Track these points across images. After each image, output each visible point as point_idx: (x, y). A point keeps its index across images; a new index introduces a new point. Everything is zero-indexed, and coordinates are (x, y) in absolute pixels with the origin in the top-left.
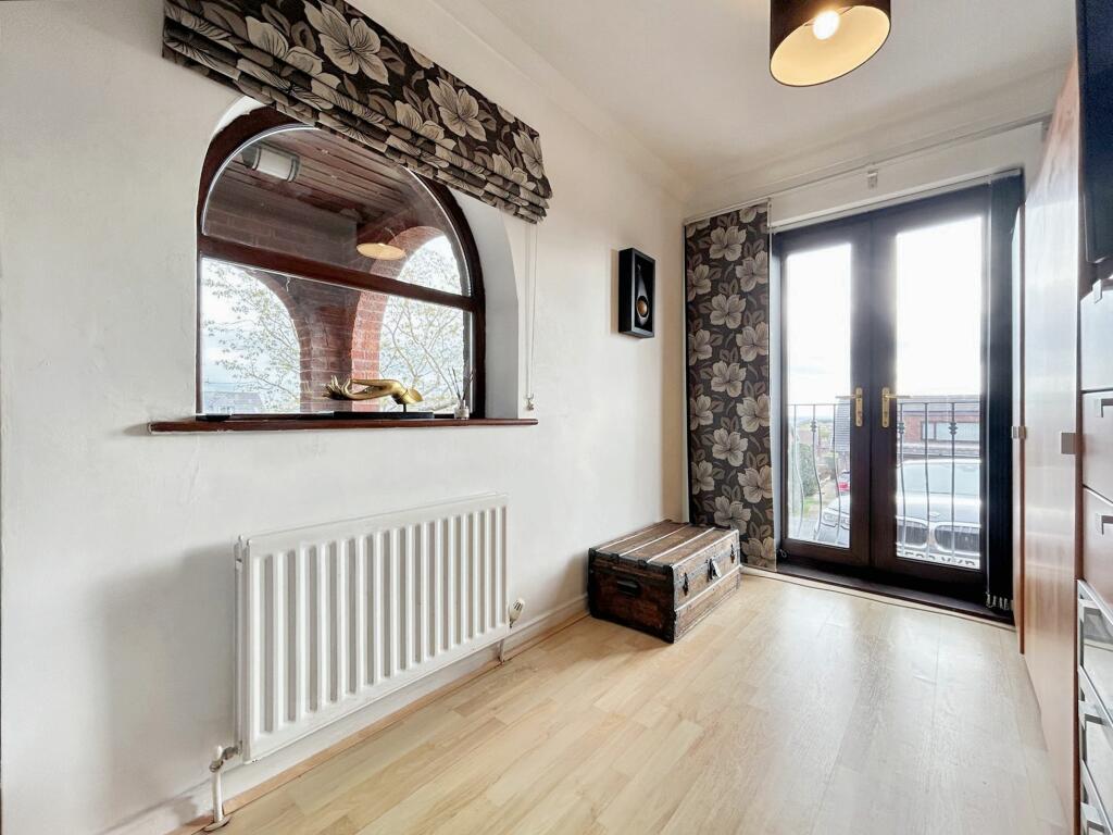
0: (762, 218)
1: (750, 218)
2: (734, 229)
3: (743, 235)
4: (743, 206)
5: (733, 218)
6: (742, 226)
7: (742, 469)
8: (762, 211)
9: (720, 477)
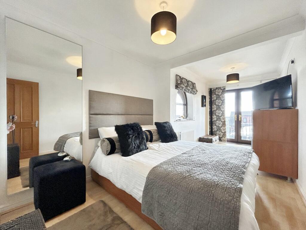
0: (225, 89)
1: (223, 88)
2: (220, 90)
3: (221, 91)
4: (222, 86)
5: (220, 88)
6: (221, 90)
7: (221, 127)
8: (225, 88)
9: (218, 128)
